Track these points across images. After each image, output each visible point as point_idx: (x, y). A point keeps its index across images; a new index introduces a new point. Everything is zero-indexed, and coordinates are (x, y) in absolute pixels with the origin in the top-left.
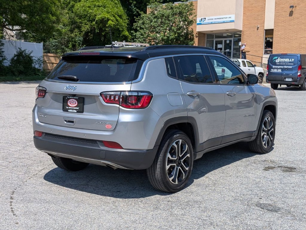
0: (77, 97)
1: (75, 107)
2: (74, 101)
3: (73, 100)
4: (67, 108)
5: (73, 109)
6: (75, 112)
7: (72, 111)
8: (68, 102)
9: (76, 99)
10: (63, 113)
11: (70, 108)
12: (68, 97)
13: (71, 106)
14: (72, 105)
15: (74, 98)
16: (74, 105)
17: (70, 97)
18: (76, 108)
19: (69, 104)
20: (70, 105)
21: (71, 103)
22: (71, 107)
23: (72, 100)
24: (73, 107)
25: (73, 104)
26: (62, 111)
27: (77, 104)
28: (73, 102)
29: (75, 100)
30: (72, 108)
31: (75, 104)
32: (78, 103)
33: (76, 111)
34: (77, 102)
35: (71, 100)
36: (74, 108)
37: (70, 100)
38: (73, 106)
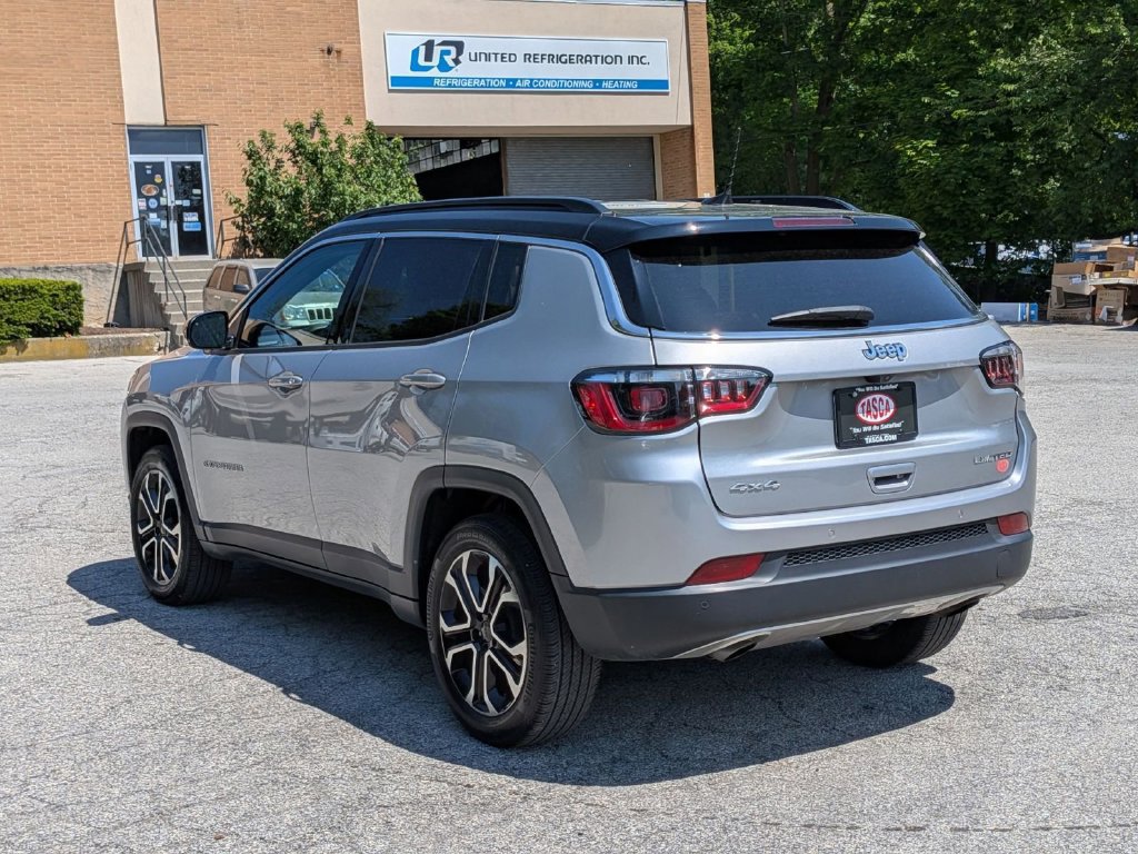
0: (893, 384)
1: (886, 422)
2: (881, 399)
3: (878, 397)
4: (856, 430)
5: (880, 432)
6: (892, 442)
7: (881, 440)
8: (859, 409)
9: (891, 390)
10: (840, 454)
11: (865, 429)
12: (859, 390)
13: (873, 420)
14: (875, 417)
15: (882, 388)
16: (881, 415)
17: (868, 389)
18: (891, 426)
19: (861, 415)
20: (869, 419)
21: (869, 412)
22: (872, 424)
23: (874, 399)
24: (878, 424)
25: (877, 412)
26: (834, 449)
27: (892, 411)
28: (876, 405)
29: (885, 398)
30: (875, 428)
31: (888, 410)
32: (897, 407)
33: (894, 437)
34: (891, 403)
35: (870, 398)
36: (884, 427)
37: (865, 400)
38: (879, 419)
